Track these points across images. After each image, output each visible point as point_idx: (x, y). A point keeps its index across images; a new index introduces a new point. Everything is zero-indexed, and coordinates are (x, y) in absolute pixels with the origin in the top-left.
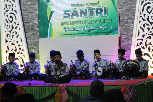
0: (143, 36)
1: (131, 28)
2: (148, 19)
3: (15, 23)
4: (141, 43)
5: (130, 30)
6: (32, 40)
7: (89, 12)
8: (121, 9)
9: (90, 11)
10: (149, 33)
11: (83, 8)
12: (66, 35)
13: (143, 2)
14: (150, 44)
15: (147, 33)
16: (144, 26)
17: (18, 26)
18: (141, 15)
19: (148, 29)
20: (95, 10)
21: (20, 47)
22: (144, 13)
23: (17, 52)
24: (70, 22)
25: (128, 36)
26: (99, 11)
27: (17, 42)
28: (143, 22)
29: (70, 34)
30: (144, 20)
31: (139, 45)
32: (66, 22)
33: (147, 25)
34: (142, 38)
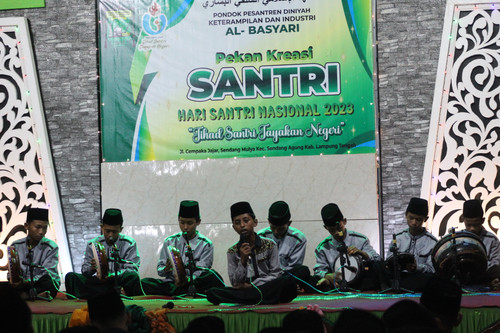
0: (460, 159)
1: (415, 135)
2: (475, 107)
3: (15, 110)
4: (451, 183)
5: (413, 141)
6: (74, 169)
7: (276, 81)
8: (384, 72)
9: (280, 76)
10: (477, 150)
11: (257, 67)
12: (197, 151)
13: (458, 52)
14: (481, 184)
15: (470, 152)
16: (462, 127)
17: (25, 119)
18: (452, 94)
19: (477, 137)
20: (298, 75)
21: (32, 189)
22: (462, 86)
23: (21, 207)
24: (213, 110)
25: (407, 159)
26: (310, 78)
27: (23, 173)
28: (459, 117)
29: (211, 151)
30: (461, 109)
31: (444, 189)
32: (197, 111)
33: (473, 124)
34: (456, 166)
